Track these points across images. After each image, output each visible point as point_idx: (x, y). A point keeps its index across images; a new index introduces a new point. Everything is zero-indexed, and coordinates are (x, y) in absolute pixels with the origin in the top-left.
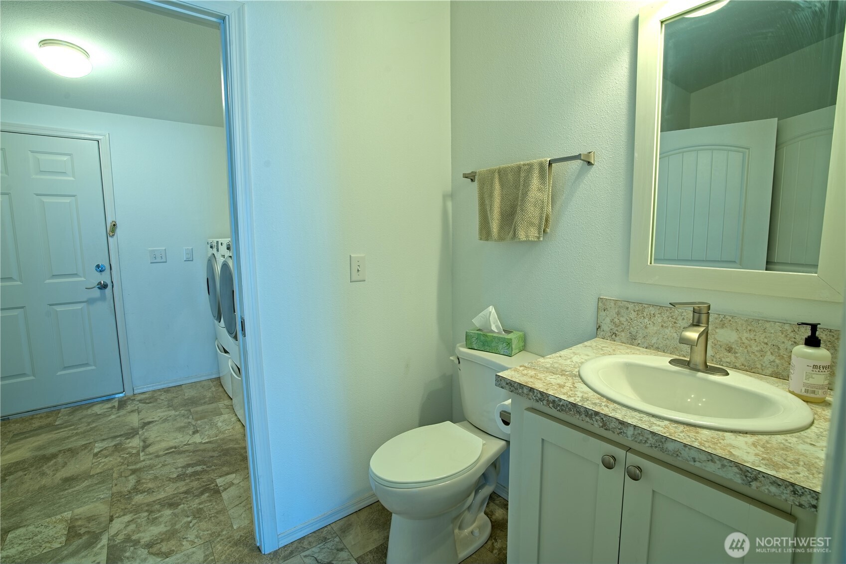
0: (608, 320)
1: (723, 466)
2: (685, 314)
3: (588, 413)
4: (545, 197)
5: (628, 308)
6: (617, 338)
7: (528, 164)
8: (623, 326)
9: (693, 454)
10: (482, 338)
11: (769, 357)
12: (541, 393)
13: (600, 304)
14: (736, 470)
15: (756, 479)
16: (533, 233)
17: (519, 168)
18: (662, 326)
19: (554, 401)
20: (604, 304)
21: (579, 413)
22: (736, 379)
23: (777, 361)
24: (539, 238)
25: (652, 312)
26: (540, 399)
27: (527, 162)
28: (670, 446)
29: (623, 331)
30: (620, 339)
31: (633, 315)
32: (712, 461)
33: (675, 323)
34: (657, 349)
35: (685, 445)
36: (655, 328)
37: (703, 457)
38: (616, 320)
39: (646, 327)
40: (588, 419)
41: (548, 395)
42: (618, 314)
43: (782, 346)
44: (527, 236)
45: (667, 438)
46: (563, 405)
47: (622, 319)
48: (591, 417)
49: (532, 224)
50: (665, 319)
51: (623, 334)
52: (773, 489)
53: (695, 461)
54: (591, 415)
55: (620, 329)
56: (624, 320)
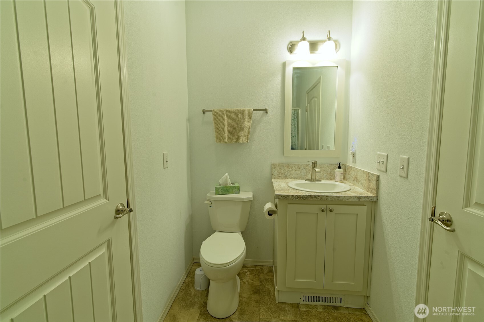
0: (276, 171)
1: (354, 198)
2: (302, 165)
3: (315, 197)
4: (250, 124)
5: (283, 166)
6: (280, 178)
7: (242, 110)
8: (282, 173)
9: (347, 198)
10: (225, 188)
11: (325, 174)
12: (297, 196)
13: (273, 166)
14: (356, 198)
15: (361, 198)
16: (245, 139)
17: (238, 111)
18: (296, 170)
19: (303, 197)
20: (274, 166)
21: (312, 198)
22: (323, 182)
23: (327, 175)
24: (247, 141)
25: (292, 166)
26: (297, 198)
27: (242, 109)
28: (341, 198)
29: (282, 174)
30: (281, 178)
31: (285, 168)
32: (351, 198)
33: (300, 169)
34: (294, 178)
35: (345, 196)
36: (293, 172)
37: (349, 198)
38: (279, 171)
39: (290, 172)
40: (316, 199)
41: (300, 196)
42: (280, 168)
43: (328, 171)
44: (243, 141)
45: (340, 196)
46: (306, 197)
47: (281, 170)
48: (317, 198)
49: (245, 136)
50: (296, 168)
51: (282, 176)
52: (364, 199)
53: (347, 200)
54: (317, 197)
55: (281, 174)
56: (282, 170)
